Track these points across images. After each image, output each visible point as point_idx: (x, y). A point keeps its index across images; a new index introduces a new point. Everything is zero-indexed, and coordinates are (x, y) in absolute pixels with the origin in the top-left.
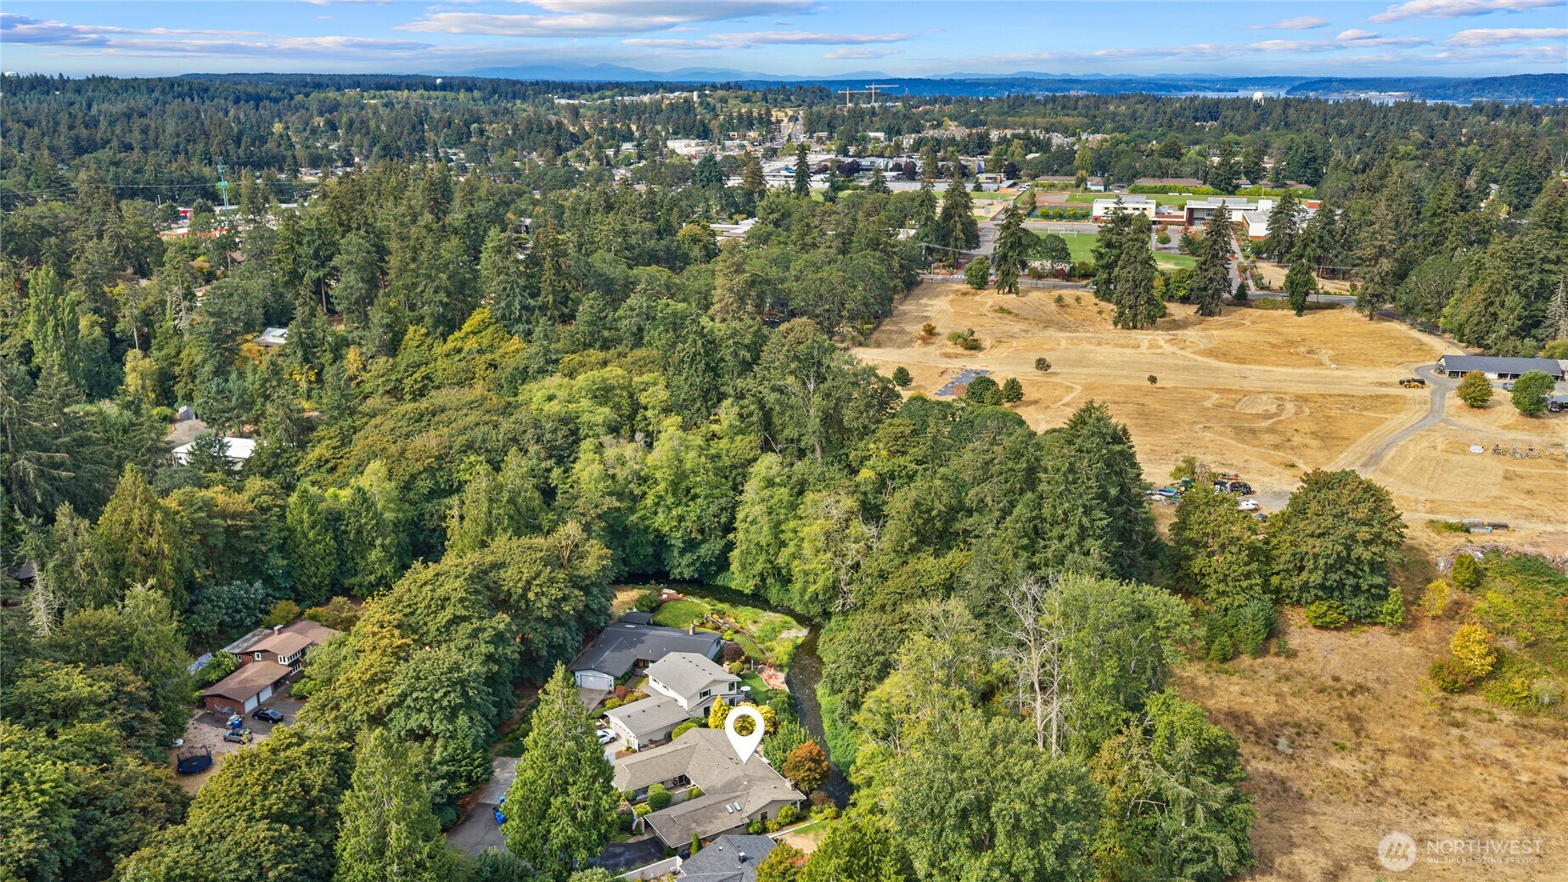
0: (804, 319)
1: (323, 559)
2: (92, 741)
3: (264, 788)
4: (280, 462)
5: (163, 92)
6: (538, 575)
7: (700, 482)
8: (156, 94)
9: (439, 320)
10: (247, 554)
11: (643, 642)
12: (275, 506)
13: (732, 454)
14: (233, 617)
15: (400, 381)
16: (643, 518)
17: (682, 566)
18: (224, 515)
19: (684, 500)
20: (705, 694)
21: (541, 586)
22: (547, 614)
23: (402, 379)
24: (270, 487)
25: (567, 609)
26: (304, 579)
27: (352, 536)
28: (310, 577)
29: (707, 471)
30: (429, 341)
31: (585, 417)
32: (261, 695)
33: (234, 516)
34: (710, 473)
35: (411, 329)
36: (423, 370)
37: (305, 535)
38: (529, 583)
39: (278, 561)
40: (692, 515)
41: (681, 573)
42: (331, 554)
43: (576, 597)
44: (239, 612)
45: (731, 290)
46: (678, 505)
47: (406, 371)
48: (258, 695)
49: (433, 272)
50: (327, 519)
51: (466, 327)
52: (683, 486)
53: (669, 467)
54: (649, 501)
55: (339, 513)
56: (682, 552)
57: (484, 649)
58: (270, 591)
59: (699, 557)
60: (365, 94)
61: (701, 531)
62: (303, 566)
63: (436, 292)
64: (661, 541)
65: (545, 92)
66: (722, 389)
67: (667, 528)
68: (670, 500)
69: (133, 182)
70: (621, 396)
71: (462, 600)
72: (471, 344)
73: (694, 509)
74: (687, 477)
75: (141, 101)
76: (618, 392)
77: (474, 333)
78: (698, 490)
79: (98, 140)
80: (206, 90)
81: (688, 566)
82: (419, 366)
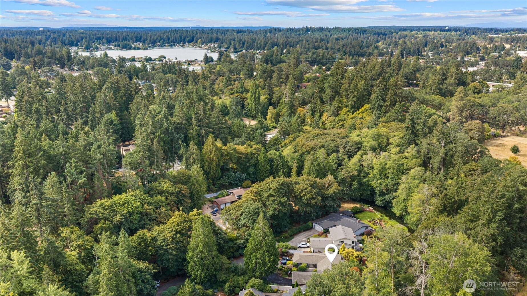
0: (478, 121)
1: (265, 171)
2: (159, 201)
3: (178, 223)
4: (276, 143)
5: (353, 32)
6: (306, 189)
7: (390, 173)
8: (350, 33)
9: (353, 107)
10: (243, 165)
11: (340, 220)
12: (257, 153)
13: (408, 165)
14: (235, 182)
15: (335, 125)
16: (368, 181)
17: (379, 201)
18: (238, 153)
19: (383, 178)
20: (342, 242)
21: (306, 192)
22: (306, 202)
23: (335, 124)
24: (257, 148)
25: (313, 202)
26: (259, 176)
27: (275, 166)
28: (261, 176)
29: (394, 169)
30: (348, 113)
31: (365, 144)
32: (227, 204)
33: (241, 154)
34: (395, 170)
35: (344, 108)
36: (342, 122)
37: (262, 164)
38: (302, 190)
39: (252, 169)
40: (384, 184)
41: (378, 203)
42: (268, 170)
43: (318, 199)
44: (236, 181)
45: (457, 107)
46: (380, 179)
47: (337, 122)
48: (226, 204)
49: (353, 91)
50: (269, 160)
51: (360, 110)
52: (384, 173)
53: (380, 165)
54: (371, 175)
55: (273, 159)
56: (380, 196)
57: (275, 206)
58: (248, 177)
59: (385, 199)
60: (419, 33)
61: (387, 190)
62: (259, 172)
63: (353, 97)
64: (373, 190)
65: (486, 32)
66: (417, 141)
67: (375, 186)
68: (378, 177)
69: (316, 59)
70: (384, 138)
71: (274, 190)
72: (360, 116)
73: (387, 181)
74: (386, 170)
75: (345, 34)
76: (383, 137)
77: (362, 112)
78: (389, 175)
79: (320, 46)
80: (365, 31)
81: (381, 201)
82: (341, 121)
